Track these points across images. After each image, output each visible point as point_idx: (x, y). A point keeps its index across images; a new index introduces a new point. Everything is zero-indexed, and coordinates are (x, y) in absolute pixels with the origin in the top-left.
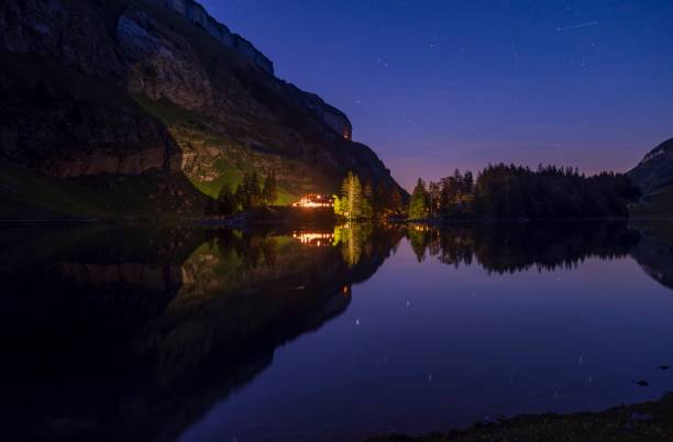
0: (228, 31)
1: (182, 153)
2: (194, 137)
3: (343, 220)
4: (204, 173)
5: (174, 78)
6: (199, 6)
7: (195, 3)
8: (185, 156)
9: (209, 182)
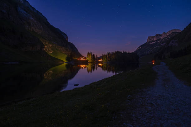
0: (35, 9)
1: (44, 46)
2: (46, 42)
3: (89, 63)
4: (50, 51)
5: (35, 25)
6: (27, 2)
7: (26, 1)
8: (45, 46)
9: (51, 53)
